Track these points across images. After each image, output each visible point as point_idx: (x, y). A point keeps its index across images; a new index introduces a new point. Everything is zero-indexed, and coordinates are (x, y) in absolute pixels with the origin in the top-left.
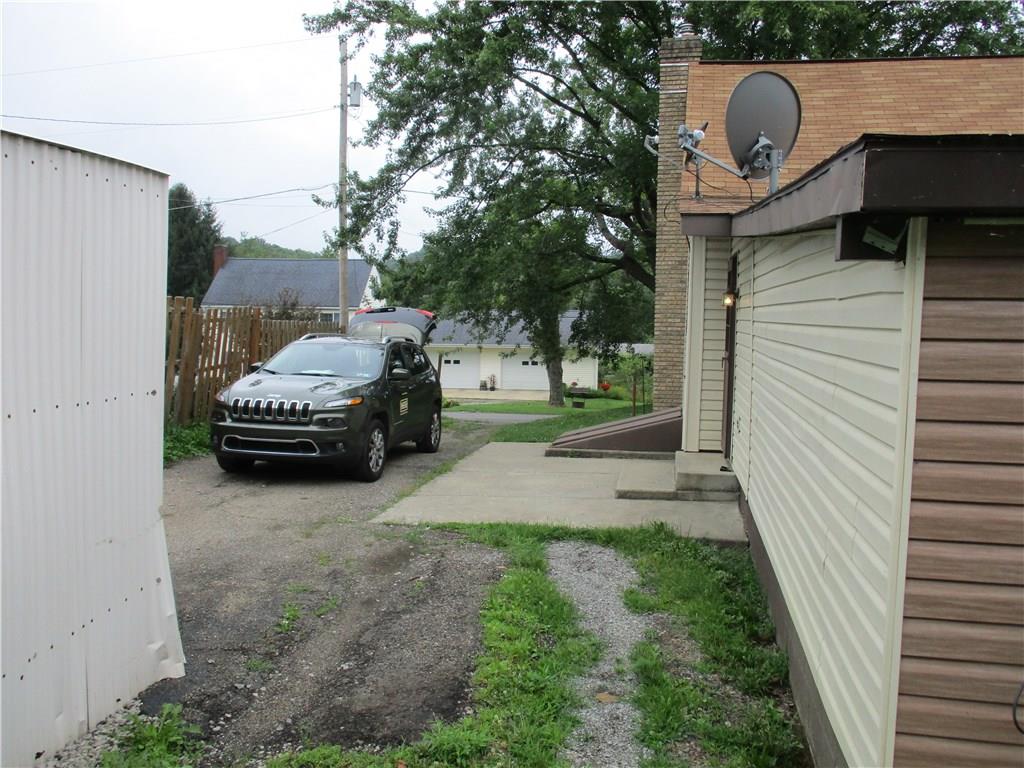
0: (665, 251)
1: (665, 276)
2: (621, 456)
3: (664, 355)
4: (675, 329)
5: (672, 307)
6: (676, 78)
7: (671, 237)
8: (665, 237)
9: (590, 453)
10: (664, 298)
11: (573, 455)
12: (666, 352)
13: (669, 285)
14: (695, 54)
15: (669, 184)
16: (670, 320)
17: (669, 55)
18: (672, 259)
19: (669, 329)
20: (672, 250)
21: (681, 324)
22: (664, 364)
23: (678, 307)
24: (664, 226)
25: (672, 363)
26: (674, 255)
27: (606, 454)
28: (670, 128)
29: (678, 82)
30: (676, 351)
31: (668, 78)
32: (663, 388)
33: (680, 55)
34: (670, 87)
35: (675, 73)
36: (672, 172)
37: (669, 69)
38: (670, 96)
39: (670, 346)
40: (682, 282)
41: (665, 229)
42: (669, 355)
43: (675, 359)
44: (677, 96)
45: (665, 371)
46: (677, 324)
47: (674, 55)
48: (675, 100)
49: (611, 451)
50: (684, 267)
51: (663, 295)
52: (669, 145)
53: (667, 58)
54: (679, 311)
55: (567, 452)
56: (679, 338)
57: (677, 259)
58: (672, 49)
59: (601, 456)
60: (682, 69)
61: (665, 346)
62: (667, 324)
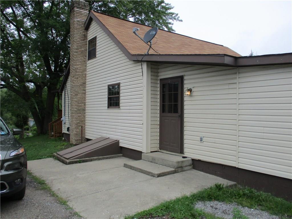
0: (78, 79)
1: (77, 88)
2: (99, 159)
3: (78, 118)
4: (82, 108)
5: (81, 100)
6: (81, 15)
7: (80, 73)
8: (77, 73)
9: (86, 160)
10: (78, 96)
11: (80, 162)
12: (79, 117)
13: (79, 91)
14: (87, 9)
15: (79, 54)
16: (80, 105)
17: (78, 6)
18: (80, 82)
19: (80, 108)
20: (80, 78)
21: (84, 106)
22: (78, 121)
23: (83, 100)
24: (77, 69)
25: (81, 121)
26: (81, 80)
27: (94, 159)
28: (79, 33)
29: (81, 17)
30: (82, 116)
31: (78, 15)
32: (78, 131)
33: (82, 7)
34: (79, 18)
35: (80, 13)
36: (80, 49)
37: (78, 11)
38: (79, 21)
39: (80, 114)
40: (84, 90)
41: (77, 70)
42: (80, 118)
43: (82, 119)
44: (81, 22)
45: (79, 124)
46: (82, 106)
47: (80, 7)
48: (80, 23)
49: (95, 158)
50: (85, 85)
51: (78, 95)
52: (79, 39)
53: (77, 7)
54: (83, 101)
55: (78, 161)
56: (83, 111)
57: (82, 82)
58: (79, 4)
59: (91, 160)
60: (83, 12)
61: (78, 115)
62: (79, 106)
